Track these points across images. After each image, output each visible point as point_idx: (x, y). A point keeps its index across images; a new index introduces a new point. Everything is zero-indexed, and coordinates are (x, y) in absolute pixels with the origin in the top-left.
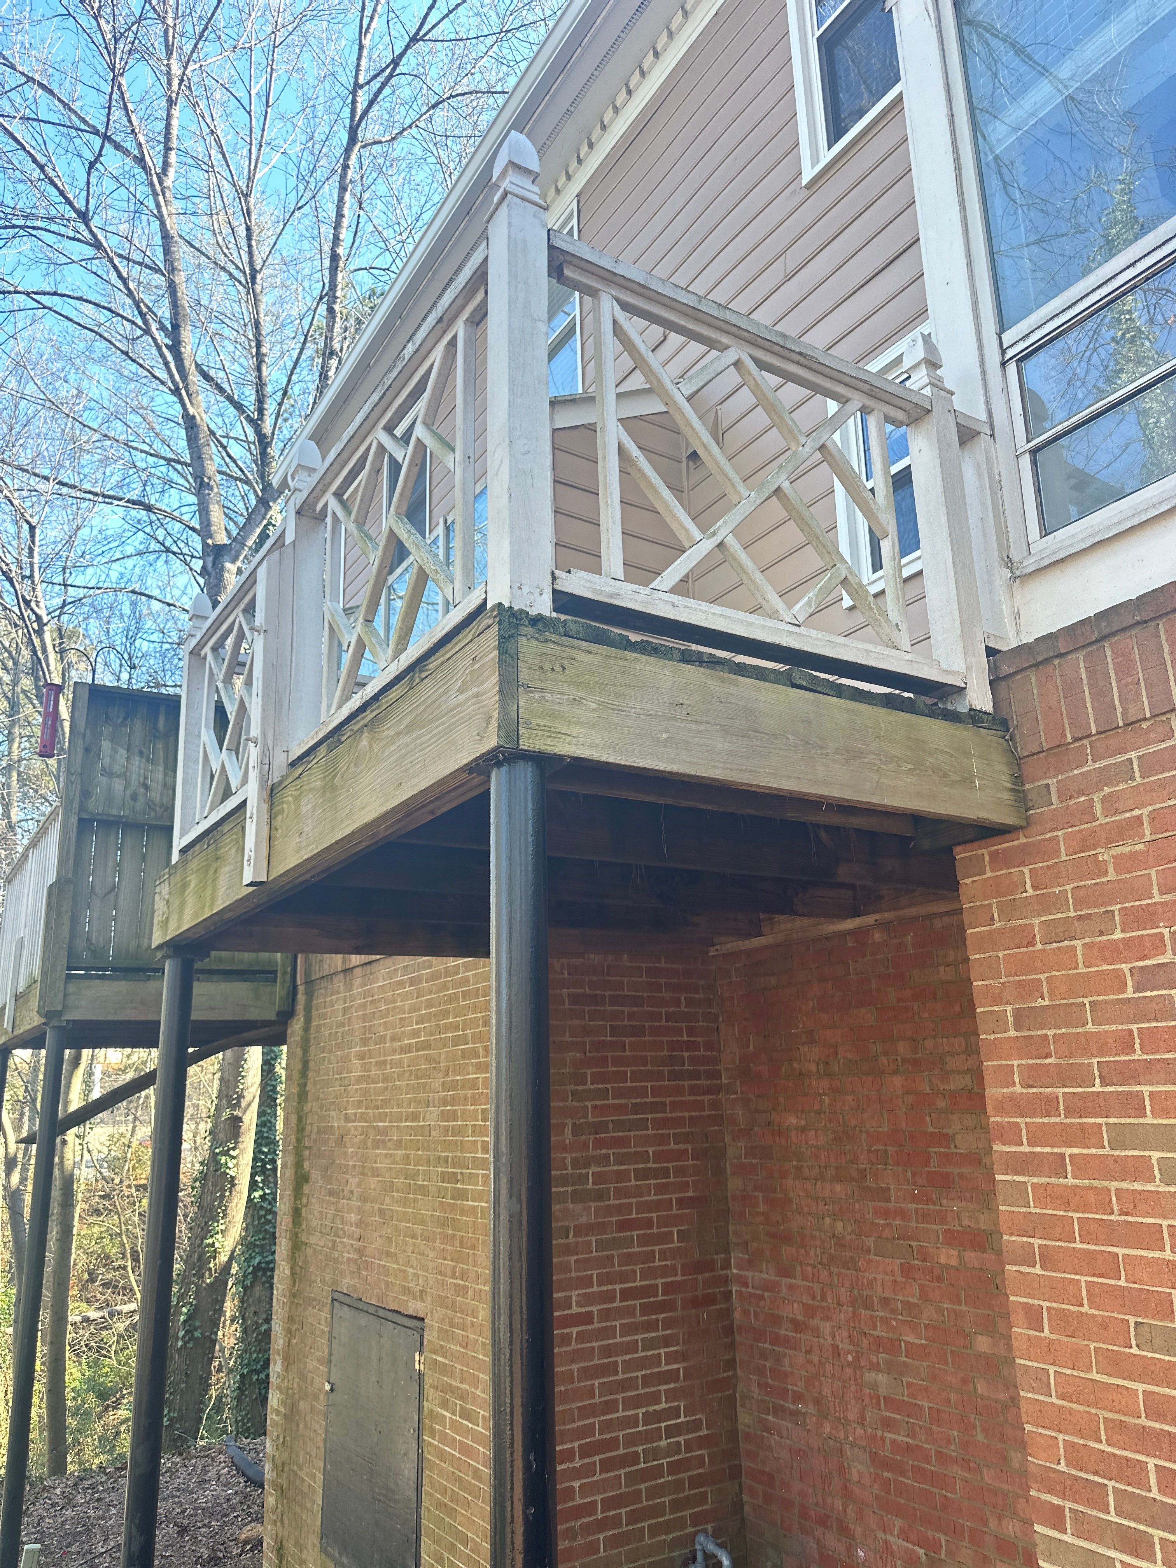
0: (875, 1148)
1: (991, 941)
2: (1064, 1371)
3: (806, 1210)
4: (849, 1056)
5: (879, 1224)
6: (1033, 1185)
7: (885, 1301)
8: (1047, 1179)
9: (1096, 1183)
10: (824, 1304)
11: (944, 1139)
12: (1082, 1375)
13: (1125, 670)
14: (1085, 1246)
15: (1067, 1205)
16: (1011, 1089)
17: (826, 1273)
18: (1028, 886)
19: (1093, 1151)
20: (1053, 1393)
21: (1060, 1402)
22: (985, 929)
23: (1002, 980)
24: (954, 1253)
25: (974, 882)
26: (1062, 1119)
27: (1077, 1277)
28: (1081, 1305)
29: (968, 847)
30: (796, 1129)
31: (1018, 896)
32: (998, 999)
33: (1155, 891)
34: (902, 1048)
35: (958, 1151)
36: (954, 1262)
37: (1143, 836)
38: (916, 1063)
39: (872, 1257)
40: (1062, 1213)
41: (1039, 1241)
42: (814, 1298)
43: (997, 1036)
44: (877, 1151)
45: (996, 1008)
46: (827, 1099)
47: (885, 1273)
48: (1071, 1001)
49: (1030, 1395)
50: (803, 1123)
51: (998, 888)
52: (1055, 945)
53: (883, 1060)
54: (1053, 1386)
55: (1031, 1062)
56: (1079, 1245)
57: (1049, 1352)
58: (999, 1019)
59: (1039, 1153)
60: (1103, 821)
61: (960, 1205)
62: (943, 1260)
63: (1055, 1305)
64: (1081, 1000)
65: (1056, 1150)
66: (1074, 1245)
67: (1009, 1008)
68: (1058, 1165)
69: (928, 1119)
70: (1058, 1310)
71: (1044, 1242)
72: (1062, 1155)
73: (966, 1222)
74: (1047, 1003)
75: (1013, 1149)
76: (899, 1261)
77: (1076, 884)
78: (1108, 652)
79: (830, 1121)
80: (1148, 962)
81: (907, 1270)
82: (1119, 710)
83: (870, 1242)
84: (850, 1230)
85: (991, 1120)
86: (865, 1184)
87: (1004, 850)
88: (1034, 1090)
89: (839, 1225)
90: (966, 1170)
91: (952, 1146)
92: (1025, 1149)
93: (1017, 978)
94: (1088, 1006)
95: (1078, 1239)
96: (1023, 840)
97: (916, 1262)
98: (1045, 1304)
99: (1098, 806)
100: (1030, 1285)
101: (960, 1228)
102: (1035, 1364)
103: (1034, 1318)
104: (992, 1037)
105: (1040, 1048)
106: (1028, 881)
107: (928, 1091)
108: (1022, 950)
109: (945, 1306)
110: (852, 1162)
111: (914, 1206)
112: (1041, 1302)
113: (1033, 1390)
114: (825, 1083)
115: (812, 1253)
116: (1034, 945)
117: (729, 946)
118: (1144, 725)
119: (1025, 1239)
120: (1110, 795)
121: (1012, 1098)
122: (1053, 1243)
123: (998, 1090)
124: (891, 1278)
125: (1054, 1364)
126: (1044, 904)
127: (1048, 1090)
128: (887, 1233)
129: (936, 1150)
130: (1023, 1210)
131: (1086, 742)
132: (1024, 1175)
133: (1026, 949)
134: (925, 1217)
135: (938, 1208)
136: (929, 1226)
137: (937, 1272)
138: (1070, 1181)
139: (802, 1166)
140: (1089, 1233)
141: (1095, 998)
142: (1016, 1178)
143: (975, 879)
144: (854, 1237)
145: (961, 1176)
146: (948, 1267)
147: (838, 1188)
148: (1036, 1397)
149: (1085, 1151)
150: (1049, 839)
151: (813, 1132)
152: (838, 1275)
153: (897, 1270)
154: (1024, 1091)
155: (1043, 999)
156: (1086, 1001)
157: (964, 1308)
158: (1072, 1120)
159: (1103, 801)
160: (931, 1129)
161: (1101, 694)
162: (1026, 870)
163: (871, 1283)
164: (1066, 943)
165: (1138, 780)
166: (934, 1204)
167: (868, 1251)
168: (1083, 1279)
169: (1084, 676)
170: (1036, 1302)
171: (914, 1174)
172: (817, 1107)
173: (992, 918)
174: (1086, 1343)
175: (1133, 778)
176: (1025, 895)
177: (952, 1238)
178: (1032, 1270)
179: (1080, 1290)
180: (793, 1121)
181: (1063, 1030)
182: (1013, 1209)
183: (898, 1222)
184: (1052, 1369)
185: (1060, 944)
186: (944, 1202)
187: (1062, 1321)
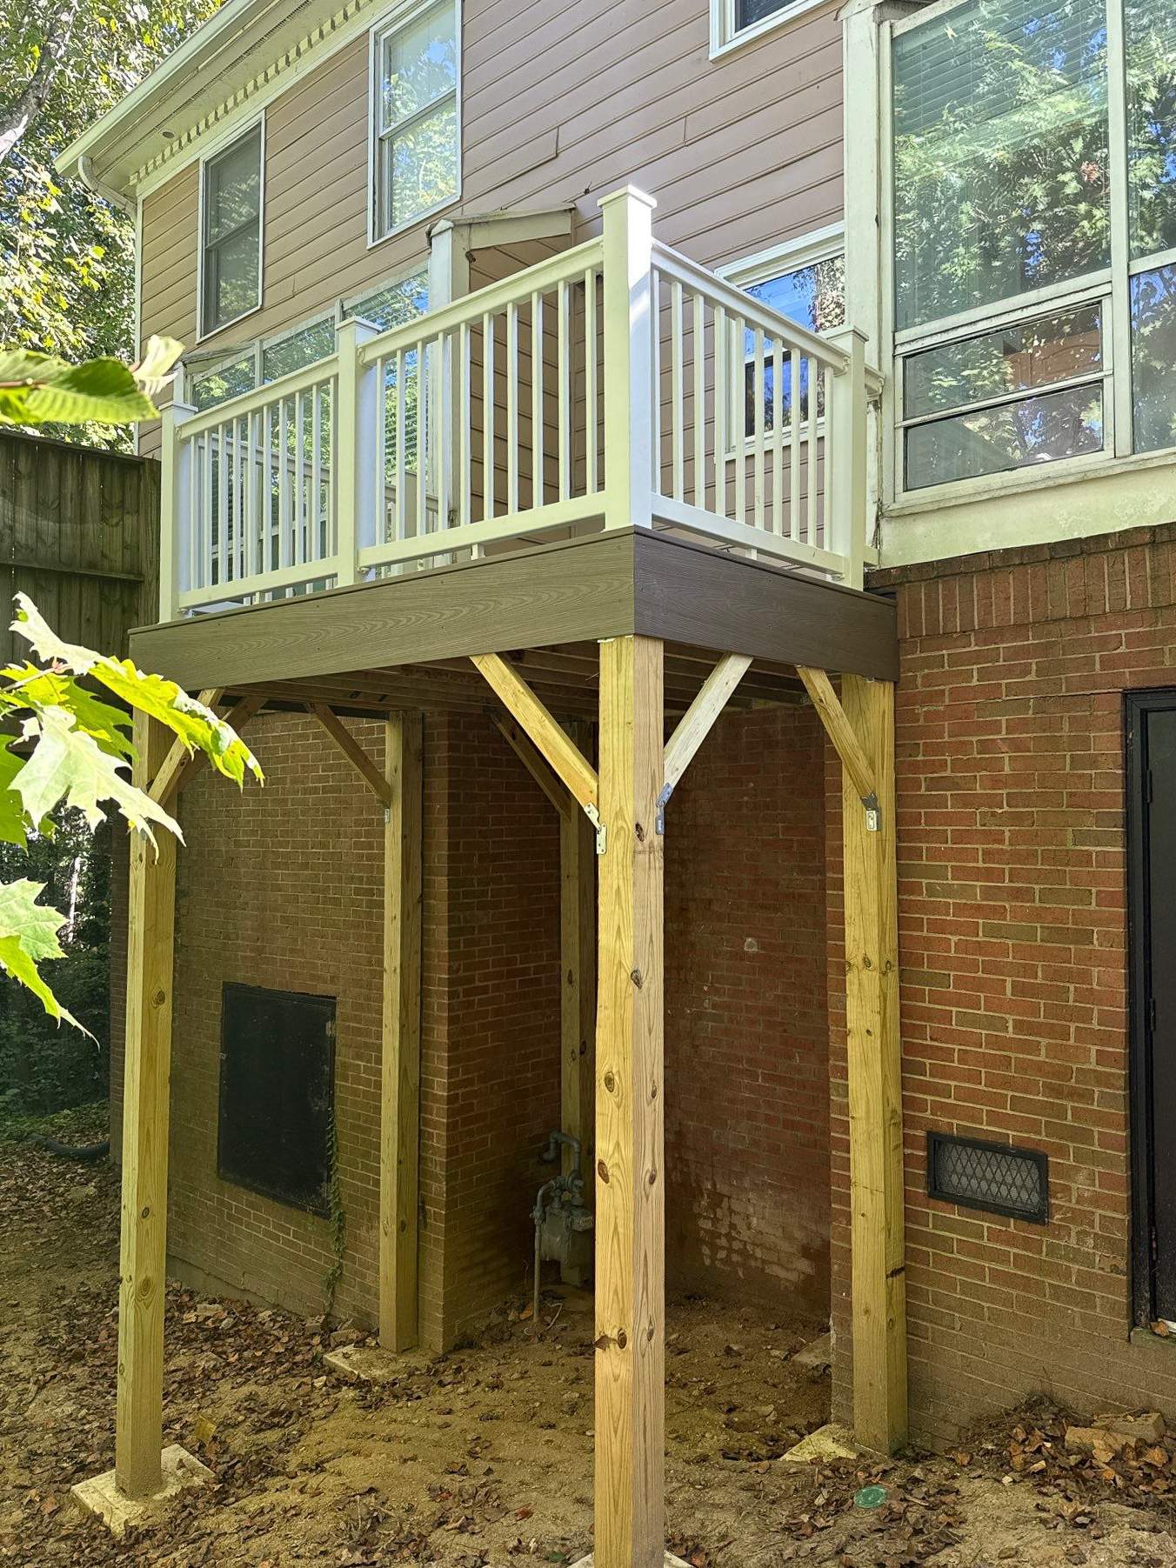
13: (949, 598)
33: (946, 734)
37: (944, 702)
60: (920, 689)
78: (940, 586)
80: (935, 775)
82: (941, 624)
99: (919, 680)
118: (955, 636)
120: (928, 675)
131: (918, 640)
159: (923, 677)
161: (932, 611)
165: (947, 668)
169: (923, 597)
175: (943, 667)
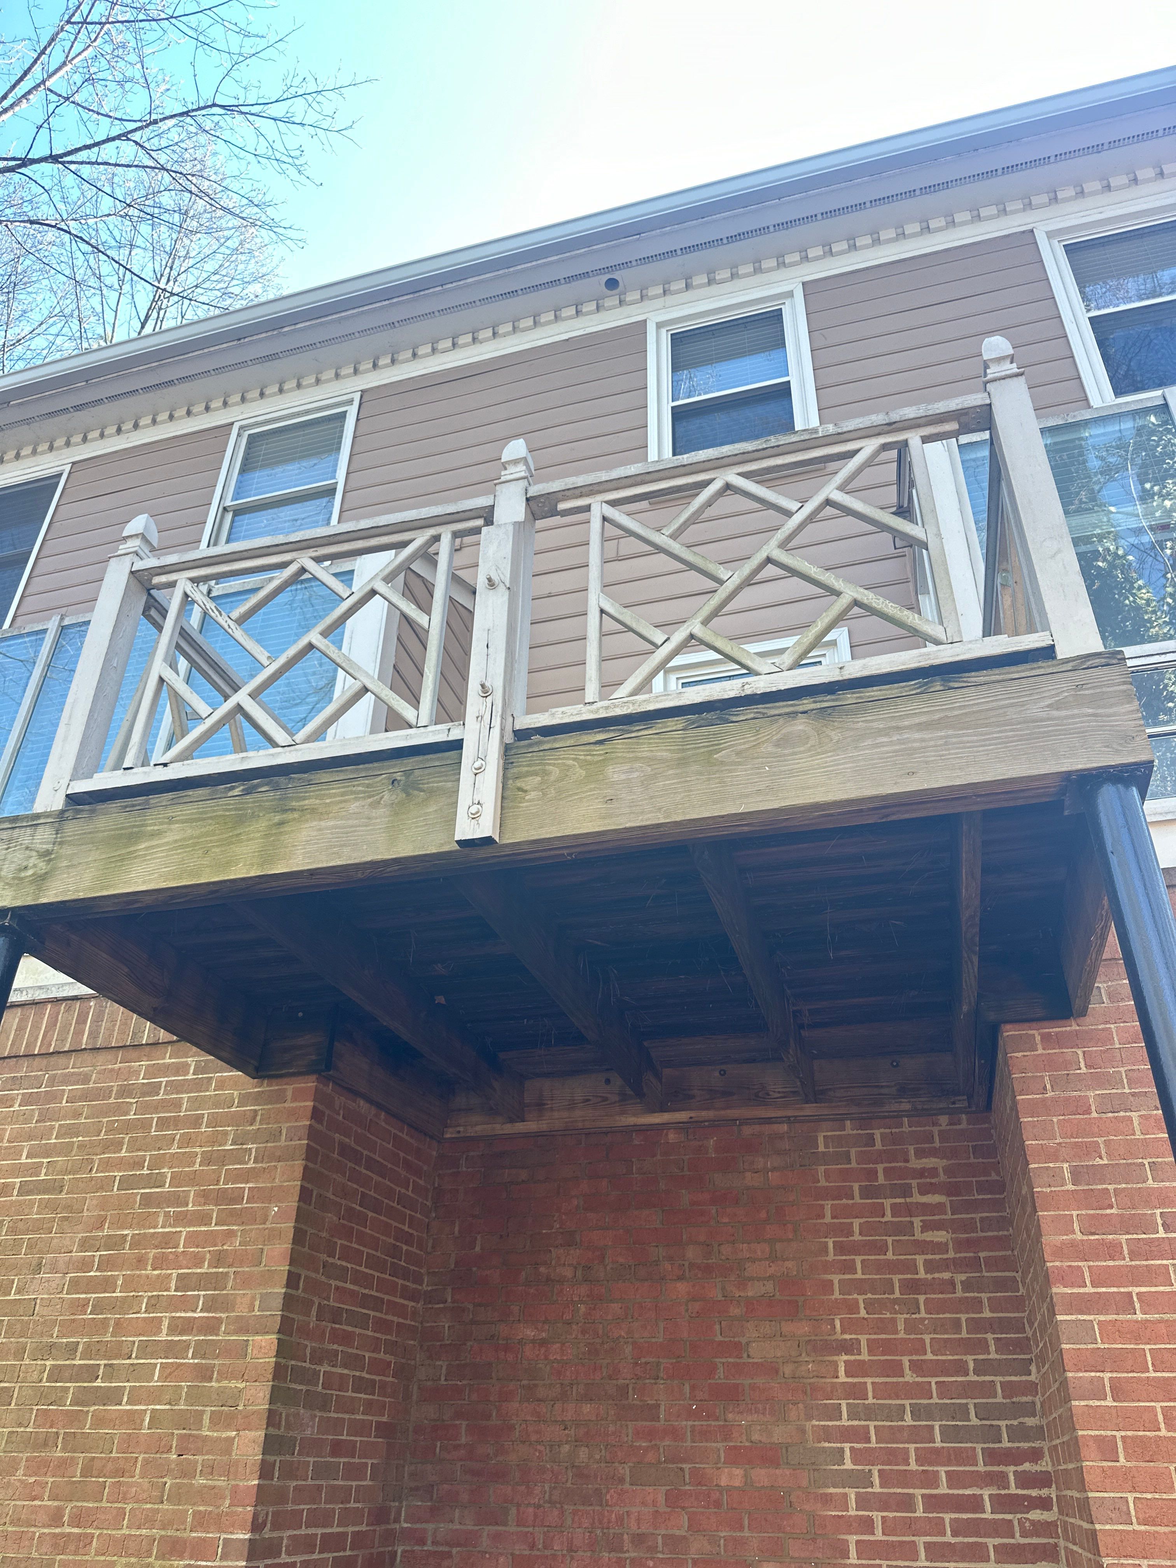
0: (643, 1360)
1: (1043, 1107)
2: (1145, 1495)
3: (534, 1438)
4: (621, 1260)
5: (640, 1447)
6: (1100, 1323)
7: (639, 1539)
8: (1115, 1317)
9: (1166, 1317)
10: (548, 1552)
11: (737, 1348)
12: (1165, 1496)
14: (1159, 1374)
15: (1137, 1339)
16: (1071, 1236)
17: (556, 1513)
18: (1082, 1065)
19: (1161, 1289)
20: (1134, 1520)
21: (1143, 1528)
22: (1038, 1096)
23: (1057, 1141)
24: (738, 1472)
25: (1024, 1056)
26: (1127, 1262)
27: (1153, 1404)
28: (1159, 1430)
29: (1017, 1026)
30: (533, 1341)
31: (1072, 1072)
32: (1054, 1156)
34: (692, 1253)
35: (751, 1360)
36: (737, 1483)
38: (708, 1269)
39: (627, 1486)
40: (1132, 1346)
41: (1109, 1375)
42: (532, 1547)
43: (1053, 1189)
44: (647, 1363)
45: (1051, 1165)
46: (582, 1308)
47: (644, 1504)
48: (1130, 1161)
49: (1108, 1527)
50: (544, 1335)
51: (1050, 1064)
52: (1110, 1115)
53: (667, 1266)
54: (1133, 1512)
55: (1092, 1212)
56: (1153, 1374)
57: (1128, 1480)
58: (1057, 1174)
59: (1105, 1293)
61: (749, 1418)
62: (724, 1482)
63: (1129, 1433)
64: (1140, 1160)
65: (1122, 1290)
66: (1147, 1375)
67: (1066, 1165)
68: (1126, 1304)
69: (717, 1327)
70: (1132, 1438)
71: (1115, 1375)
72: (1130, 1294)
73: (756, 1437)
74: (1106, 1162)
75: (1076, 1290)
76: (664, 1489)
77: (1129, 1068)
79: (584, 1332)
81: (674, 1499)
83: (625, 1471)
84: (597, 1457)
85: (1048, 1264)
86: (624, 1402)
87: (1057, 1033)
88: (1097, 1237)
89: (583, 1453)
90: (760, 1381)
91: (745, 1355)
92: (1089, 1289)
93: (1073, 1140)
94: (1147, 1166)
95: (1151, 1368)
96: (1075, 1027)
97: (687, 1487)
98: (1118, 1434)
100: (1100, 1418)
101: (747, 1444)
102: (1112, 1495)
103: (1108, 1449)
104: (1048, 1190)
105: (1101, 1200)
106: (1081, 1060)
107: (720, 1297)
108: (1077, 1116)
109: (722, 1534)
110: (610, 1377)
111: (690, 1423)
112: (1114, 1433)
113: (1111, 1521)
114: (583, 1290)
115: (537, 1490)
116: (1090, 1113)
117: (479, 1128)
119: (1093, 1374)
121: (1073, 1244)
122: (1126, 1375)
123: (1057, 1238)
124: (652, 1509)
125: (1134, 1490)
126: (1100, 1080)
127: (1110, 1237)
128: (650, 1457)
129: (724, 1360)
130: (1090, 1346)
132: (1090, 1314)
133: (1081, 1117)
134: (705, 1434)
135: (721, 1423)
136: (708, 1444)
137: (715, 1496)
138: (1139, 1316)
139: (536, 1386)
140: (1162, 1362)
141: (1154, 1160)
142: (1080, 1317)
143: (1025, 1054)
144: (603, 1465)
145: (753, 1387)
146: (729, 1489)
147: (587, 1408)
148: (1116, 1527)
149: (1153, 1289)
150: (1103, 1030)
151: (558, 1345)
152: (574, 1513)
153: (661, 1499)
154: (1085, 1238)
155: (1101, 1158)
156: (1146, 1162)
157: (746, 1534)
158: (1138, 1263)
160: (719, 1338)
162: (1080, 1052)
163: (620, 1520)
164: (1122, 1114)
166: (717, 1419)
167: (622, 1480)
168: (1158, 1405)
170: (1109, 1433)
171: (693, 1388)
172: (567, 1317)
173: (1045, 1088)
174: (1166, 1465)
176: (1078, 1071)
177: (736, 1456)
178: (1103, 1403)
179: (1156, 1415)
180: (530, 1333)
181: (1124, 1186)
182: (1078, 1346)
183: (667, 1443)
184: (1131, 1497)
185: (1116, 1114)
186: (730, 1416)
187: (1137, 1448)
